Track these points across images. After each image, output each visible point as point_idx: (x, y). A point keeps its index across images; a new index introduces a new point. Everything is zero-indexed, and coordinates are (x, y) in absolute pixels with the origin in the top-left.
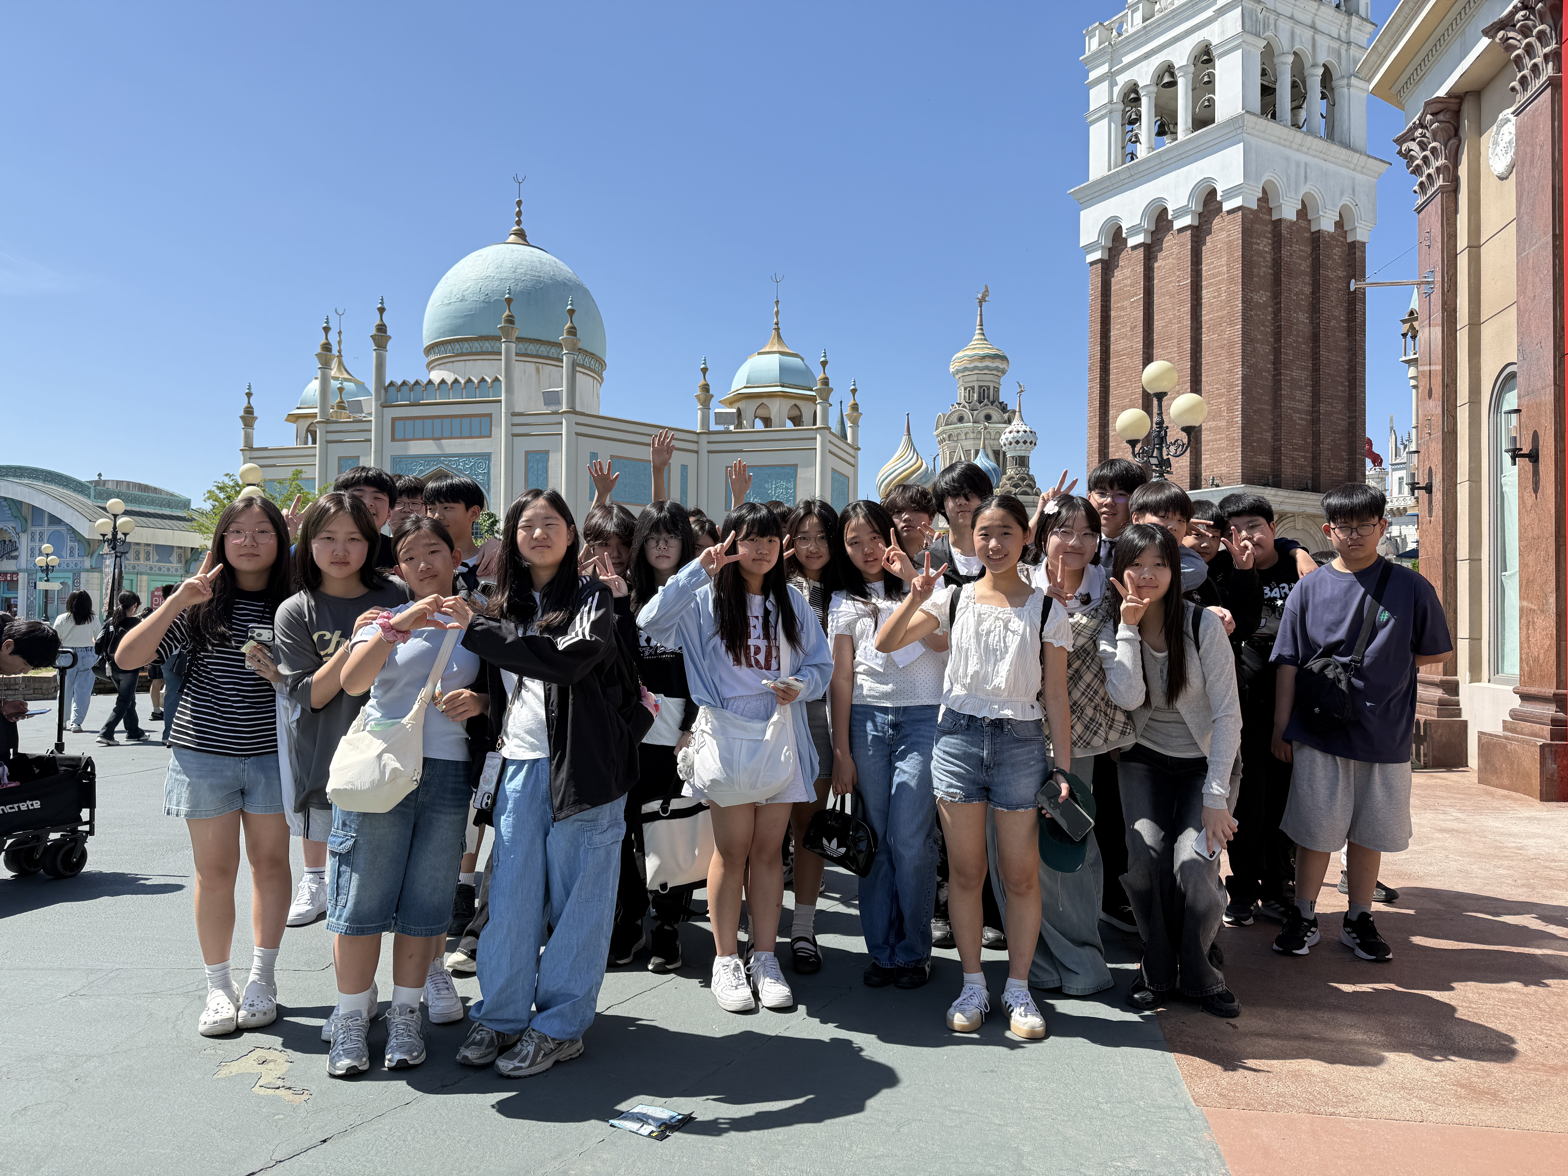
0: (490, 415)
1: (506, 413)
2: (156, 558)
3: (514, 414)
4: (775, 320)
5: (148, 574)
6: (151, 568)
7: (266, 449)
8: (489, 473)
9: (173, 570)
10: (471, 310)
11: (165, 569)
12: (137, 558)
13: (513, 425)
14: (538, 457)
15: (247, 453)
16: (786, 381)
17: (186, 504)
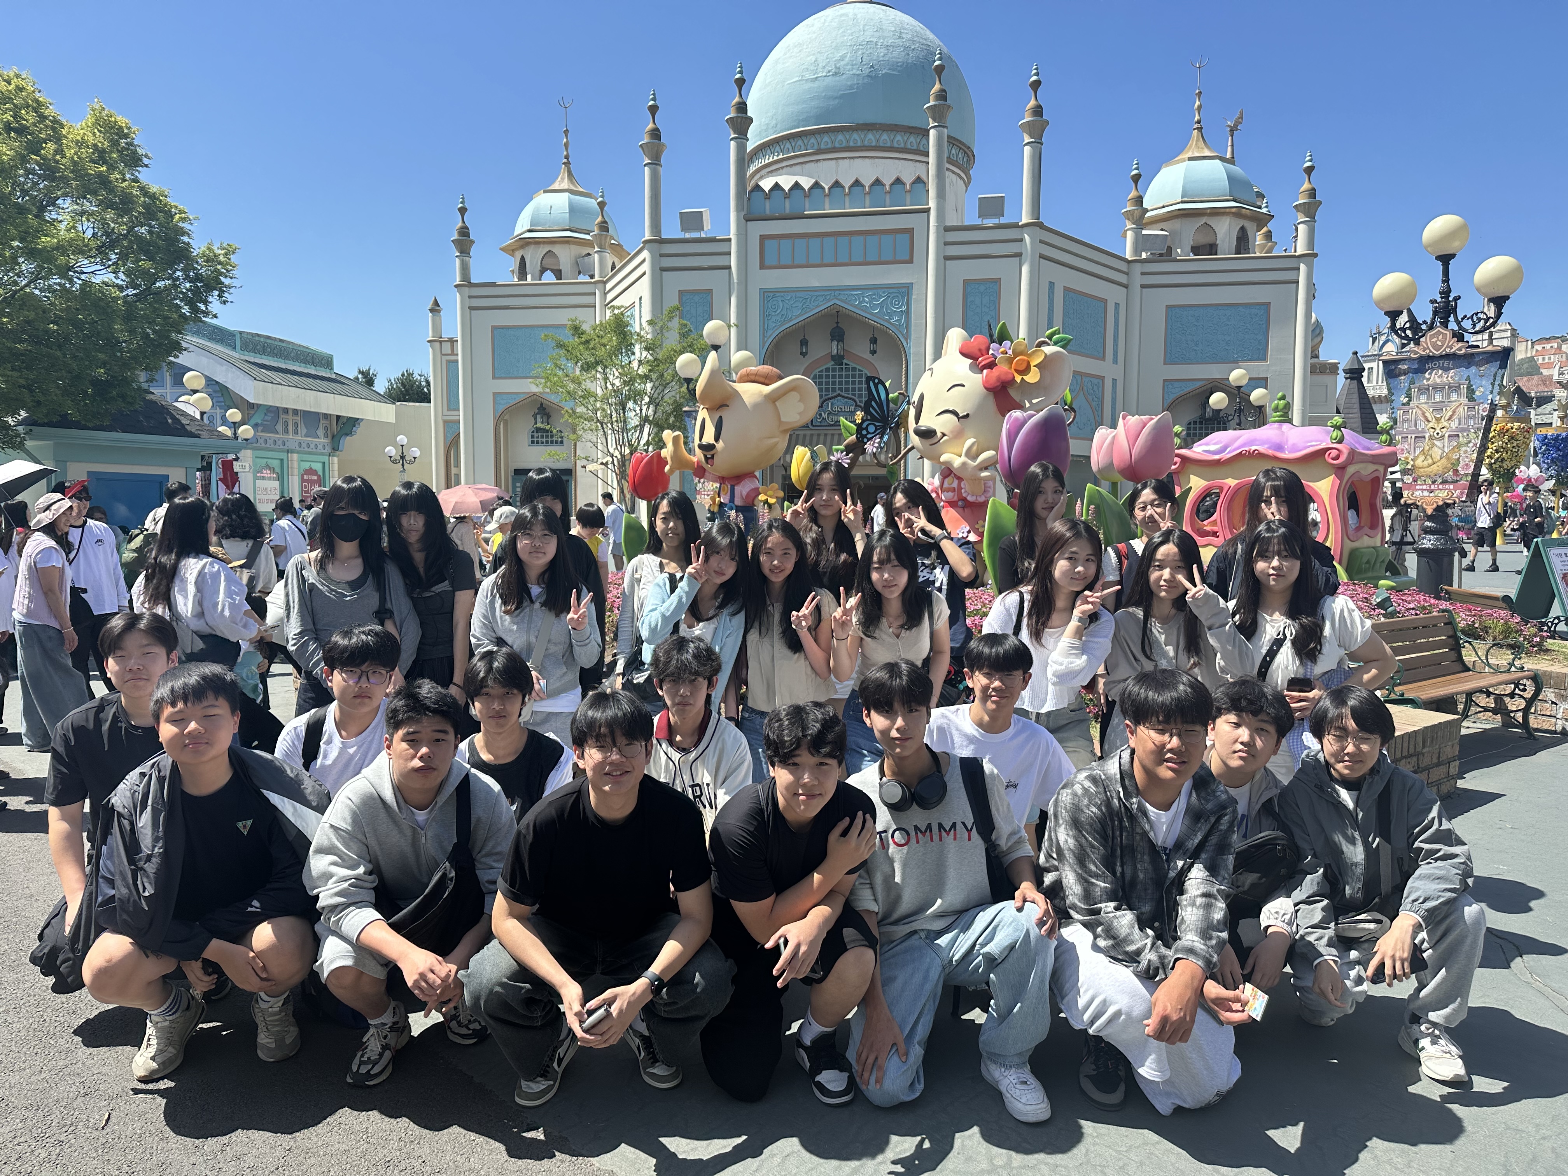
0: (910, 231)
1: (938, 227)
2: (304, 431)
3: (948, 229)
4: (1197, 118)
5: (298, 453)
6: (300, 445)
7: (493, 285)
8: (908, 312)
9: (320, 447)
10: (851, 87)
11: (312, 446)
12: (286, 431)
13: (946, 244)
14: (982, 288)
15: (467, 289)
16: (1238, 196)
17: (327, 362)
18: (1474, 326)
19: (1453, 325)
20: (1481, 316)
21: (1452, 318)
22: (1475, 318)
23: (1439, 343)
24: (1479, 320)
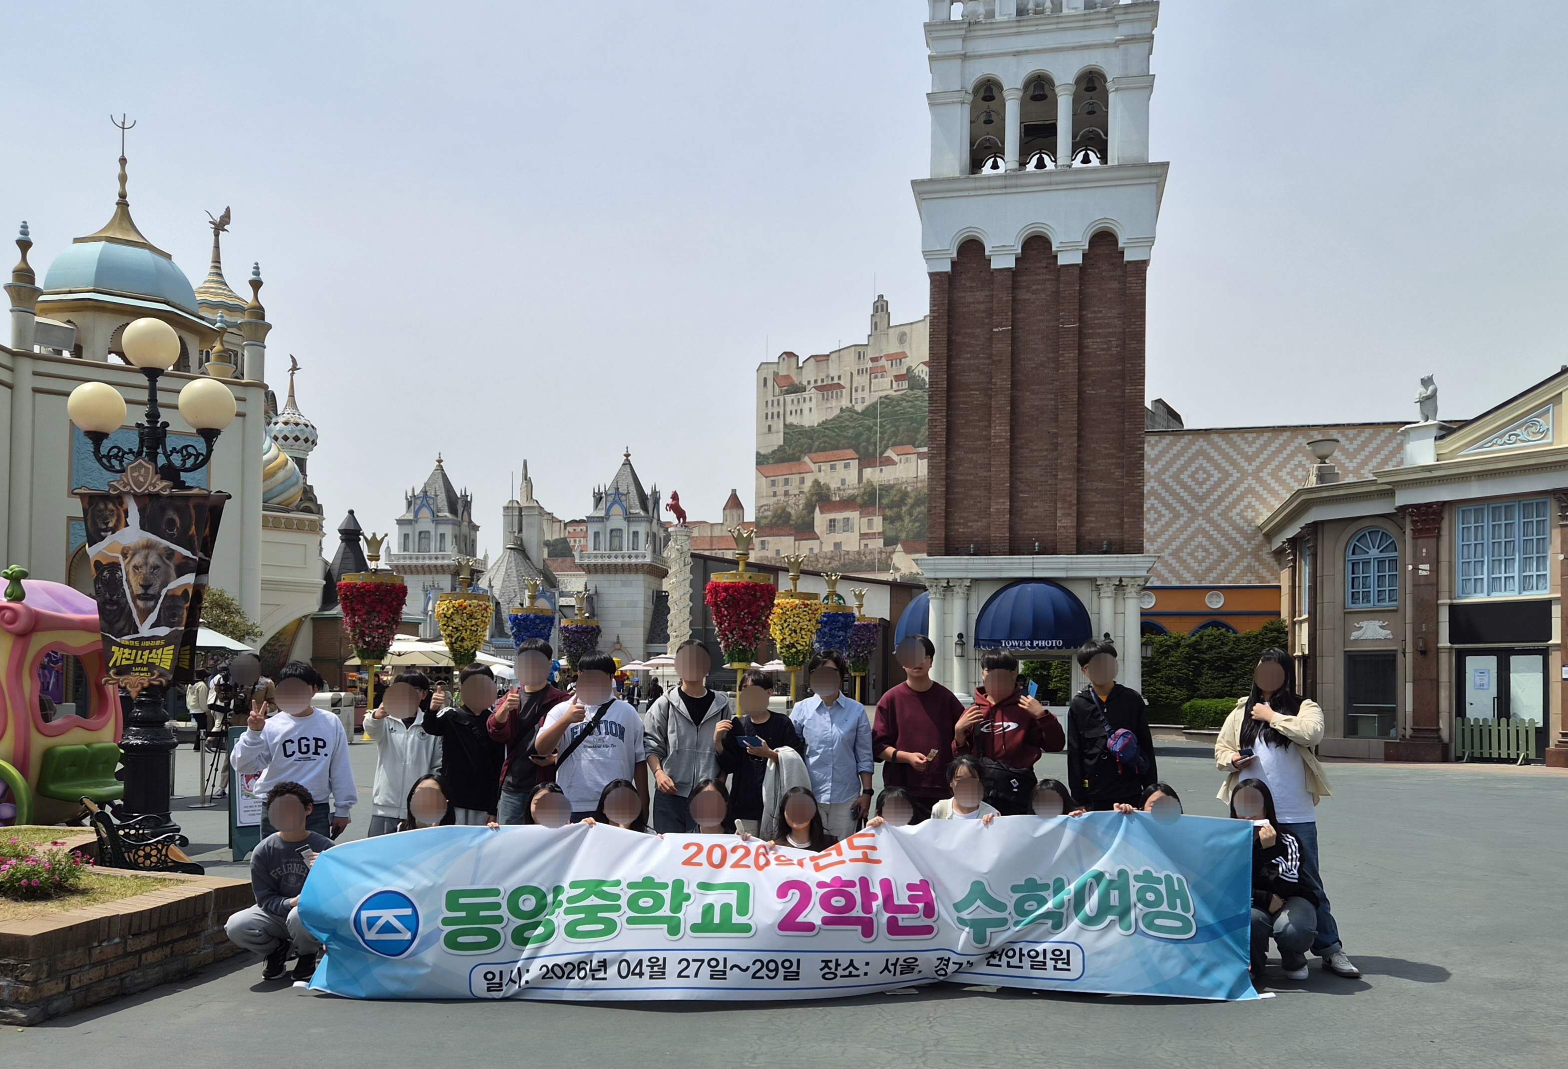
18: (184, 461)
19: (161, 460)
20: (190, 450)
21: (160, 450)
22: (185, 453)
23: (141, 479)
24: (190, 455)
